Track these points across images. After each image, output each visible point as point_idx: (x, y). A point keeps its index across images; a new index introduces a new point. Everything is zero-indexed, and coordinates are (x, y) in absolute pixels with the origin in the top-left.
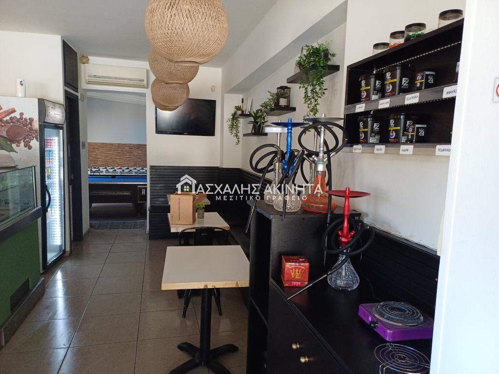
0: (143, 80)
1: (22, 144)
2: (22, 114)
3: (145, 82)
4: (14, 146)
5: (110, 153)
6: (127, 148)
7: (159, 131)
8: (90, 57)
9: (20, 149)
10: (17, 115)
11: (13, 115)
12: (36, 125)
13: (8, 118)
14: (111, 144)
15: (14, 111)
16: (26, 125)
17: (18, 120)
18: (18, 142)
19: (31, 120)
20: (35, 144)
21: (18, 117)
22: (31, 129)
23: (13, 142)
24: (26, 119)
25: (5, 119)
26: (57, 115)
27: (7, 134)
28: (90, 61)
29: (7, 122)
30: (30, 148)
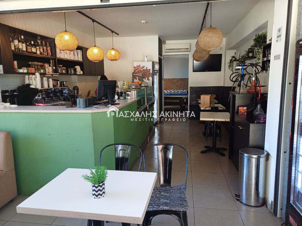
0: (188, 49)
1: (147, 78)
2: (147, 68)
3: (189, 49)
4: (144, 79)
5: (168, 83)
6: (176, 81)
7: (194, 71)
8: (166, 41)
9: (146, 80)
10: (145, 68)
11: (144, 68)
12: (151, 72)
13: (142, 69)
14: (169, 79)
15: (144, 67)
16: (148, 72)
17: (145, 70)
18: (145, 78)
19: (150, 70)
20: (151, 78)
21: (146, 69)
22: (150, 73)
23: (144, 78)
24: (148, 70)
25: (141, 70)
26: (157, 67)
27: (142, 75)
28: (166, 43)
29: (142, 71)
30: (149, 80)
